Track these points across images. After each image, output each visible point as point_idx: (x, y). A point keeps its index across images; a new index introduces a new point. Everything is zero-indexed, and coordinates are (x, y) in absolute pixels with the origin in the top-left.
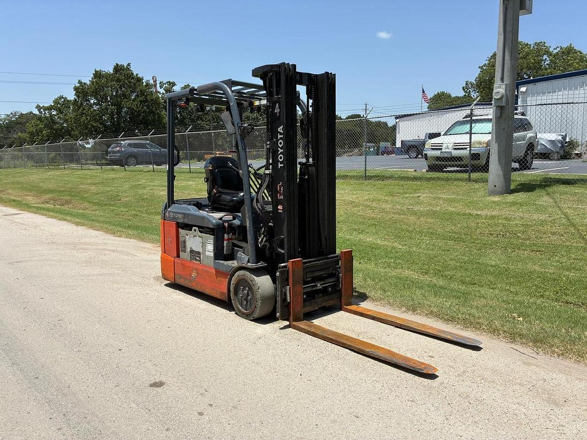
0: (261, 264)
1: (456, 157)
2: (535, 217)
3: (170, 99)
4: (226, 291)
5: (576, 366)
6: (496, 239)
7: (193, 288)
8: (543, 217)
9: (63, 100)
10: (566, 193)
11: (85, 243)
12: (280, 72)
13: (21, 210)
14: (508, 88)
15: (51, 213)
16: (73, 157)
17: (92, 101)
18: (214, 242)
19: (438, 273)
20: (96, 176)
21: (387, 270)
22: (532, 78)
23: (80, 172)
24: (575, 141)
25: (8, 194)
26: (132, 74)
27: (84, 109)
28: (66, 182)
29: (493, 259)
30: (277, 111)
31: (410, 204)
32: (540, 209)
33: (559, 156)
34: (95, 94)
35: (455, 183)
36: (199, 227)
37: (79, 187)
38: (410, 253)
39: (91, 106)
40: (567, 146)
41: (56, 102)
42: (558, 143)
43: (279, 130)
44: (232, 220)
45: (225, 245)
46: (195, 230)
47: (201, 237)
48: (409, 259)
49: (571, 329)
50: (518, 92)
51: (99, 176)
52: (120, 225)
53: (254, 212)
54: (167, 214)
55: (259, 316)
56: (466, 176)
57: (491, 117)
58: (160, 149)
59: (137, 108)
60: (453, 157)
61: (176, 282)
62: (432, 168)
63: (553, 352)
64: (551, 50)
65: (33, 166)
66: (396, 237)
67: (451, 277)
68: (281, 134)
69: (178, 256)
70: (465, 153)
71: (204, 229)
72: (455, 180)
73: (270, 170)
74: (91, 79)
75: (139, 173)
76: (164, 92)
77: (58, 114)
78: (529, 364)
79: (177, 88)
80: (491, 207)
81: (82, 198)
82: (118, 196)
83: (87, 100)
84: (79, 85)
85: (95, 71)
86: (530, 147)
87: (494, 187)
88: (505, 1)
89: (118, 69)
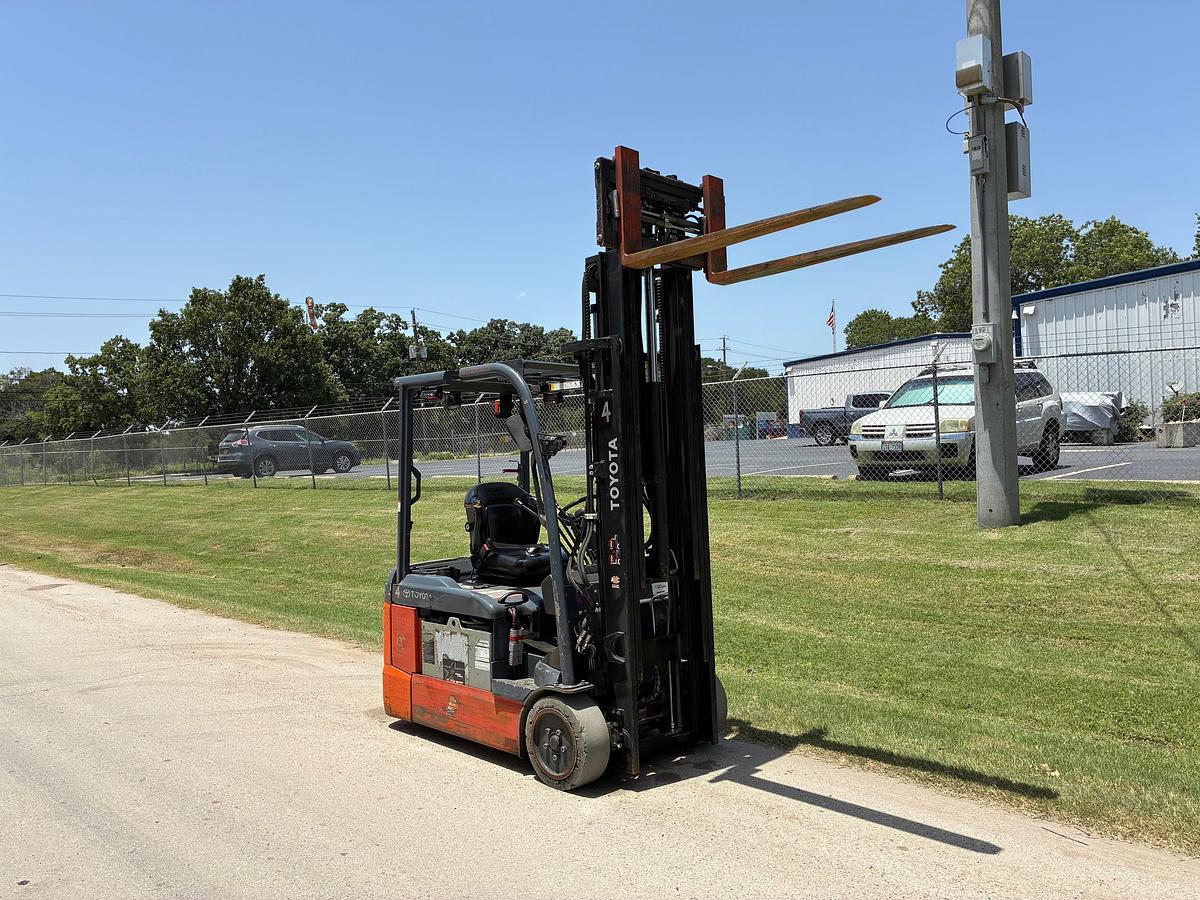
0: (584, 685)
1: (913, 453)
2: (1071, 570)
3: (405, 387)
4: (516, 736)
5: (1156, 854)
6: (1000, 615)
7: (449, 731)
8: (1086, 571)
9: (121, 345)
10: (1125, 521)
11: (210, 645)
12: (609, 350)
13: (60, 576)
14: (998, 331)
15: (124, 583)
16: (139, 458)
17: (186, 349)
18: (492, 643)
19: (897, 687)
20: (197, 500)
21: (802, 683)
22: (1043, 287)
23: (162, 492)
24: (1140, 405)
25: (22, 542)
26: (268, 294)
27: (169, 364)
28: (136, 514)
29: (998, 656)
30: (606, 413)
31: (833, 550)
32: (1079, 555)
33: (1111, 436)
34: (193, 334)
35: (915, 502)
36: (461, 617)
37: (165, 523)
38: (842, 648)
39: (184, 357)
40: (1125, 416)
41: (108, 348)
42: (1106, 413)
43: (610, 445)
44: (521, 603)
45: (511, 649)
46: (454, 623)
47: (466, 635)
48: (839, 659)
49: (1146, 788)
50: (1018, 315)
51: (204, 500)
52: (266, 604)
53: (568, 588)
54: (398, 593)
55: (585, 782)
56: (933, 487)
57: (970, 372)
58: (322, 441)
59: (277, 359)
60: (907, 453)
61: (415, 720)
62: (867, 473)
63: (1115, 832)
64: (1076, 227)
65: (61, 479)
66: (812, 615)
67: (923, 695)
68: (613, 452)
69: (419, 671)
70: (929, 443)
71: (471, 621)
72: (914, 497)
73: (594, 512)
74: (184, 307)
75: (283, 491)
76: (324, 324)
77: (111, 374)
78: (1074, 855)
79: (349, 316)
80: (987, 553)
81: (176, 548)
82: (248, 540)
83: (175, 346)
84: (160, 319)
85: (195, 291)
86: (1051, 426)
87: (989, 513)
88: (981, 177)
89: (239, 286)
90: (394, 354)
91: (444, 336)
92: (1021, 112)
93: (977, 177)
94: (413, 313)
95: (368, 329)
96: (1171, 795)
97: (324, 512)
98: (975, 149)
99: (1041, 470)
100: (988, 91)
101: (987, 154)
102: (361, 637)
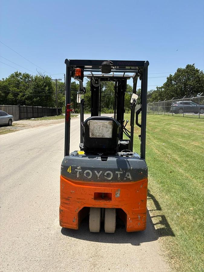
26: (195, 68)
27: (169, 87)
83: (171, 83)
85: (178, 69)
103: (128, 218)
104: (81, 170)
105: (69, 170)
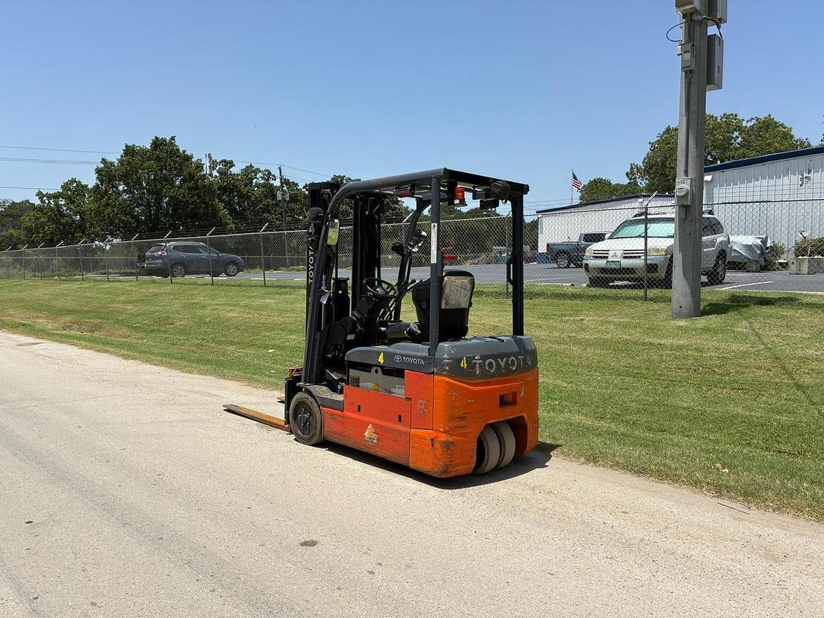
1: (628, 269)
2: (734, 347)
5: (795, 521)
6: (686, 374)
8: (744, 348)
9: (75, 185)
10: (771, 316)
13: (38, 338)
14: (694, 183)
15: (84, 343)
17: (121, 188)
19: (616, 418)
20: (131, 291)
21: (552, 414)
22: (719, 162)
23: (106, 285)
24: (779, 245)
25: (10, 315)
26: (178, 150)
27: (109, 198)
28: (89, 300)
29: (685, 399)
31: (572, 331)
32: (740, 337)
33: (758, 266)
34: (125, 178)
35: (627, 302)
37: (110, 306)
38: (579, 393)
39: (119, 194)
40: (769, 252)
41: (66, 187)
42: (756, 249)
48: (577, 400)
49: (788, 481)
51: (136, 291)
52: (183, 358)
56: (640, 293)
57: (673, 216)
58: (217, 254)
59: (184, 197)
60: (624, 269)
63: (768, 507)
64: (744, 123)
65: (35, 276)
66: (558, 372)
67: (634, 423)
70: (639, 263)
72: (627, 299)
74: (120, 157)
75: (191, 286)
76: (218, 175)
77: (68, 204)
78: (741, 520)
79: (235, 170)
80: (677, 335)
81: (117, 322)
82: (168, 318)
83: (113, 186)
84: (103, 166)
85: (127, 146)
86: (721, 254)
87: (679, 308)
88: (688, 73)
89: (157, 143)
90: (266, 197)
91: (301, 186)
92: (719, 28)
93: (686, 72)
94: (280, 169)
95: (248, 180)
96: (805, 485)
97: (220, 301)
98: (686, 52)
99: (712, 284)
100: (697, 11)
101: (693, 56)
102: (250, 380)
103: (528, 429)
104: (481, 361)
105: (464, 364)
